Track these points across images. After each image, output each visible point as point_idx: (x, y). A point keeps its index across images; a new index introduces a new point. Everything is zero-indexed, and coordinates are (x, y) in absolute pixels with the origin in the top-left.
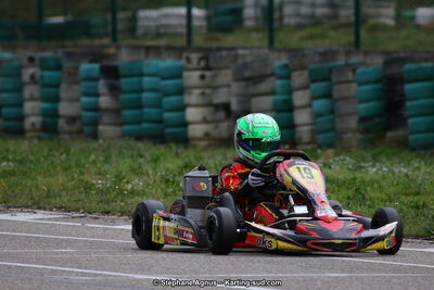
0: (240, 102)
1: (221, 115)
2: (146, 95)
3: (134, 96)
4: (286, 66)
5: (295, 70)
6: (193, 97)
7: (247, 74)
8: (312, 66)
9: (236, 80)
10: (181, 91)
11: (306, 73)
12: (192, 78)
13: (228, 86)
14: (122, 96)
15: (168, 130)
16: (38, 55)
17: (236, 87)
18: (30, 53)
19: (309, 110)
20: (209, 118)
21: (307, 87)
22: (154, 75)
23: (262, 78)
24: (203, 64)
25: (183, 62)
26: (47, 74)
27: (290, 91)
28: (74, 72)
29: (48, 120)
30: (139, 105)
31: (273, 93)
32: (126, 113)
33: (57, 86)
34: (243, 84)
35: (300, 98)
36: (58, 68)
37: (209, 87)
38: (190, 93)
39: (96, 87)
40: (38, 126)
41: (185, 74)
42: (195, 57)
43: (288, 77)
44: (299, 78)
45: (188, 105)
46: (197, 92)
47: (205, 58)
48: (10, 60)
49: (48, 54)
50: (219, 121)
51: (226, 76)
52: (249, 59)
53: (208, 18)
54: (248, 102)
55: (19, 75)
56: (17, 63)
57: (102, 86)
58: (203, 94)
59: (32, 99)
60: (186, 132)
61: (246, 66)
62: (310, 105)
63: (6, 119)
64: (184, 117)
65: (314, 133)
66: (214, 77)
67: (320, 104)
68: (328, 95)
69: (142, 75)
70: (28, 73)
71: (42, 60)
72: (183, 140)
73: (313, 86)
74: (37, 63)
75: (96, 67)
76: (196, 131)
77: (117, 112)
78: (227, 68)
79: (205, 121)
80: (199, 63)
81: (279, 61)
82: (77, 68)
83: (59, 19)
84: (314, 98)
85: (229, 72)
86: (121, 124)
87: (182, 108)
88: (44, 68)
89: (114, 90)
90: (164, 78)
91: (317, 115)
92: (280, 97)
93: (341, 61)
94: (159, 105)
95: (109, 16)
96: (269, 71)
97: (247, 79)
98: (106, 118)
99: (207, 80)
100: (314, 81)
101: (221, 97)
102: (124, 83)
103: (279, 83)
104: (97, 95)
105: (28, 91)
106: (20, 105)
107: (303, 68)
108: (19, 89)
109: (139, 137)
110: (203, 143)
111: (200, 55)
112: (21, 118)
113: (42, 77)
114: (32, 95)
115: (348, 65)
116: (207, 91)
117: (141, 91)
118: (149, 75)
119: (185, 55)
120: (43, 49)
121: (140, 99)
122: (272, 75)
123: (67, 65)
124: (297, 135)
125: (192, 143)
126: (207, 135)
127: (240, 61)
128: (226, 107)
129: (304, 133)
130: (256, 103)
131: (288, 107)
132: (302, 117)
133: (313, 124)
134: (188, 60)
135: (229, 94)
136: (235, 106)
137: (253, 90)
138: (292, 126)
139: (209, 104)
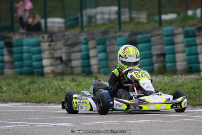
0: (66, 56)
1: (58, 62)
2: (25, 55)
3: (19, 55)
4: (86, 39)
5: (90, 40)
6: (45, 55)
7: (69, 43)
8: (97, 38)
9: (64, 46)
10: (40, 52)
11: (95, 41)
12: (45, 46)
13: (61, 49)
14: (15, 56)
15: (35, 70)
17: (64, 49)
19: (96, 58)
20: (54, 64)
21: (95, 48)
22: (28, 45)
23: (76, 44)
24: (50, 39)
25: (41, 39)
27: (88, 50)
30: (21, 59)
31: (80, 51)
32: (17, 63)
34: (67, 48)
35: (92, 53)
37: (52, 49)
38: (44, 53)
39: (2, 52)
41: (42, 44)
42: (46, 36)
43: (87, 43)
44: (92, 44)
45: (44, 58)
46: (47, 52)
47: (51, 37)
50: (57, 65)
51: (60, 44)
52: (70, 36)
54: (70, 56)
57: (5, 51)
58: (50, 53)
60: (43, 71)
61: (68, 39)
62: (97, 56)
64: (41, 64)
65: (99, 68)
66: (55, 45)
67: (101, 55)
68: (105, 51)
69: (22, 45)
72: (42, 74)
73: (98, 47)
75: (2, 43)
76: (47, 70)
77: (12, 62)
78: (60, 40)
79: (51, 65)
80: (48, 39)
81: (82, 38)
84: (99, 52)
86: (14, 68)
87: (41, 60)
89: (11, 53)
90: (33, 46)
91: (100, 60)
92: (84, 53)
93: (110, 35)
94: (30, 59)
96: (79, 41)
97: (69, 45)
98: (7, 66)
99: (52, 47)
100: (98, 45)
101: (58, 54)
102: (15, 49)
103: (83, 47)
104: (3, 55)
107: (93, 39)
109: (21, 74)
110: (51, 75)
111: (48, 35)
115: (113, 37)
116: (52, 52)
117: (22, 53)
118: (26, 45)
119: (41, 36)
121: (22, 57)
122: (80, 43)
124: (92, 70)
126: (53, 72)
127: (66, 37)
128: (60, 58)
129: (95, 68)
130: (74, 56)
131: (87, 57)
132: (93, 62)
133: (99, 64)
134: (43, 38)
135: (62, 53)
136: (64, 58)
137: (72, 50)
138: (89, 66)
139: (53, 58)
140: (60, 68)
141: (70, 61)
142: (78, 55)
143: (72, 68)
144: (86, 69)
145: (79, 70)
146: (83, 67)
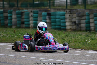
0: (78, 21)
1: (74, 24)
2: (57, 20)
3: (54, 20)
4: (88, 13)
5: (91, 14)
6: (67, 20)
7: (80, 15)
8: (94, 13)
9: (77, 16)
10: (65, 19)
11: (93, 15)
12: (67, 16)
13: (75, 18)
14: (52, 20)
15: (62, 28)
16: (33, 10)
17: (77, 18)
18: (31, 10)
19: (93, 23)
20: (71, 25)
21: (93, 18)
22: (59, 15)
23: (83, 16)
24: (70, 13)
26: (35, 15)
27: (89, 19)
28: (41, 14)
29: (35, 25)
30: (55, 22)
31: (85, 19)
32: (53, 24)
33: (37, 17)
34: (79, 17)
35: (91, 21)
36: (37, 13)
37: (71, 18)
38: (67, 19)
39: (46, 18)
40: (33, 26)
41: (66, 15)
42: (68, 11)
43: (89, 16)
44: (91, 16)
45: (66, 22)
46: (68, 19)
47: (70, 11)
48: (27, 12)
49: (35, 10)
50: (73, 26)
51: (75, 15)
52: (80, 12)
53: (70, 2)
54: (80, 21)
55: (29, 15)
56: (28, 12)
57: (47, 17)
58: (70, 19)
59: (32, 20)
60: (66, 28)
61: (79, 13)
62: (94, 22)
63: (26, 25)
64: (65, 25)
65: (95, 28)
66: (72, 15)
67: (96, 22)
69: (56, 15)
70: (31, 14)
71: (34, 12)
72: (65, 30)
73: (95, 18)
74: (33, 12)
75: (46, 13)
76: (68, 28)
77: (50, 23)
78: (75, 14)
79: (70, 25)
80: (69, 12)
81: (87, 12)
82: (42, 13)
83: (37, 2)
84: (95, 20)
85: (76, 15)
86: (51, 26)
87: (65, 22)
88: (34, 13)
89: (50, 18)
90: (61, 16)
91: (95, 24)
92: (87, 20)
94: (60, 22)
95: (49, 2)
96: (85, 14)
97: (80, 16)
98: (48, 25)
99: (71, 16)
101: (74, 20)
102: (52, 17)
103: (87, 17)
105: (31, 18)
106: (29, 21)
107: (92, 14)
108: (29, 18)
109: (55, 29)
110: (70, 30)
111: (69, 11)
112: (29, 24)
113: (34, 15)
114: (31, 19)
116: (71, 19)
117: (56, 19)
118: (58, 15)
119: (66, 11)
120: (34, 9)
121: (55, 20)
122: (85, 15)
123: (39, 13)
124: (91, 29)
125: (67, 30)
126: (70, 29)
127: (78, 12)
128: (75, 22)
129: (92, 28)
130: (82, 21)
131: (89, 23)
132: (92, 25)
133: (95, 26)
134: (67, 12)
135: (76, 19)
136: (77, 22)
137: (81, 19)
138: (90, 27)
139: (71, 22)
140: (74, 27)
141: (80, 24)
142: (84, 21)
143: (81, 27)
144: (88, 28)
145: (84, 29)
146: (86, 27)
